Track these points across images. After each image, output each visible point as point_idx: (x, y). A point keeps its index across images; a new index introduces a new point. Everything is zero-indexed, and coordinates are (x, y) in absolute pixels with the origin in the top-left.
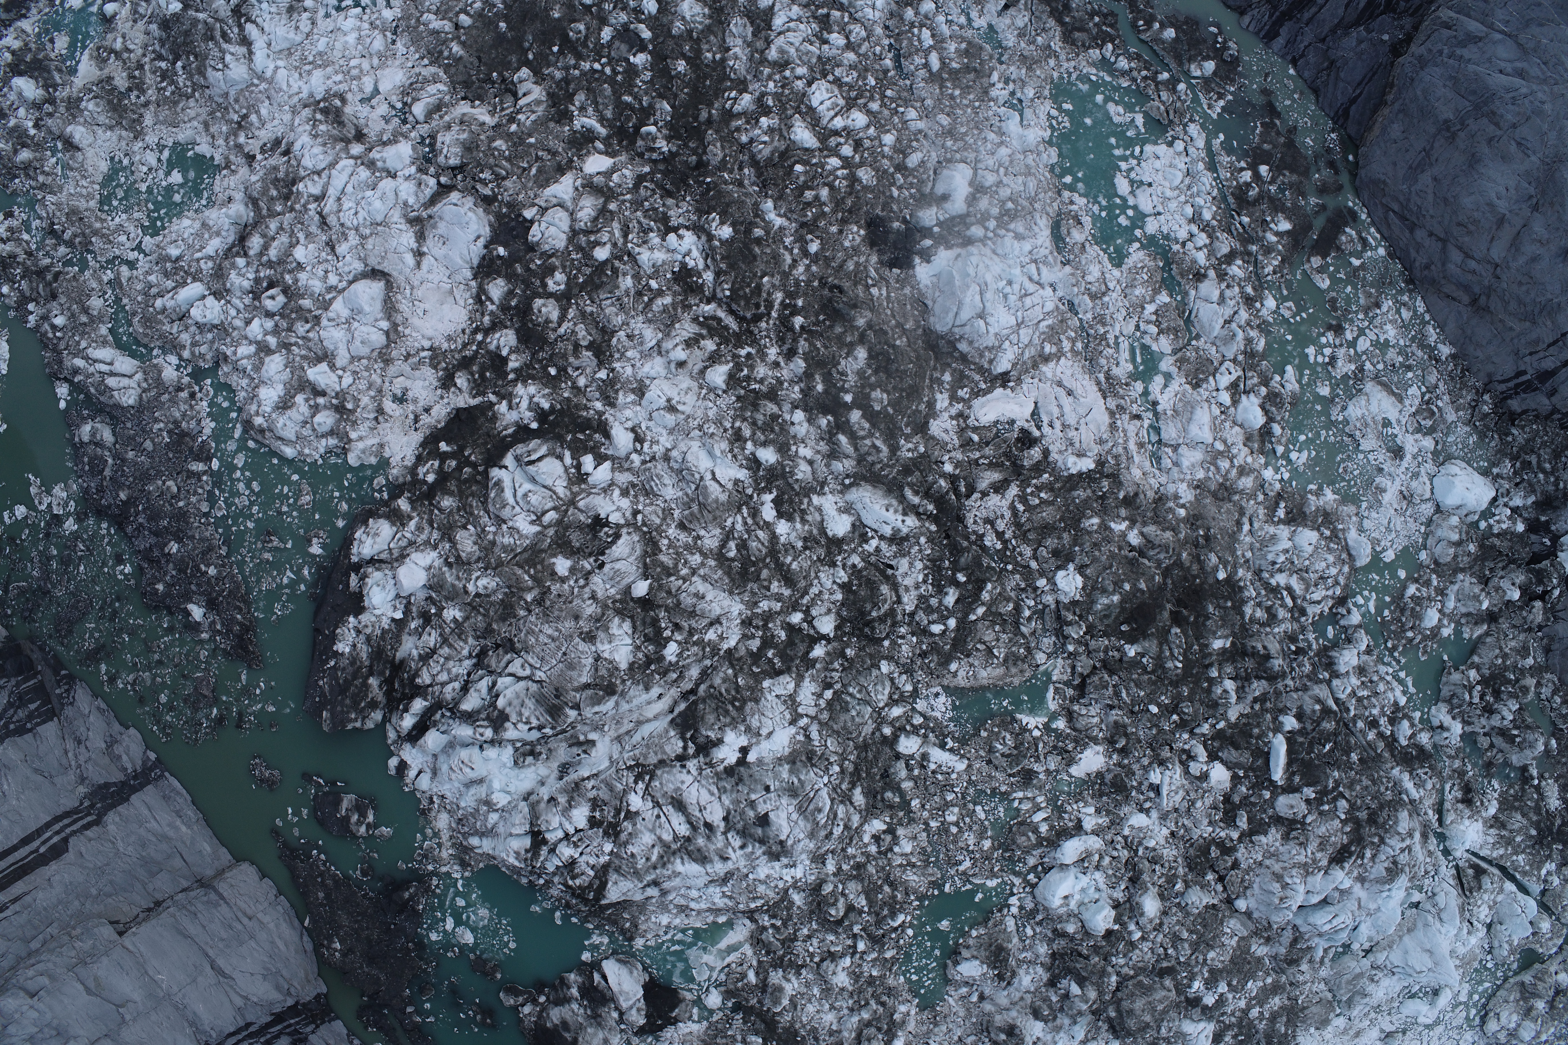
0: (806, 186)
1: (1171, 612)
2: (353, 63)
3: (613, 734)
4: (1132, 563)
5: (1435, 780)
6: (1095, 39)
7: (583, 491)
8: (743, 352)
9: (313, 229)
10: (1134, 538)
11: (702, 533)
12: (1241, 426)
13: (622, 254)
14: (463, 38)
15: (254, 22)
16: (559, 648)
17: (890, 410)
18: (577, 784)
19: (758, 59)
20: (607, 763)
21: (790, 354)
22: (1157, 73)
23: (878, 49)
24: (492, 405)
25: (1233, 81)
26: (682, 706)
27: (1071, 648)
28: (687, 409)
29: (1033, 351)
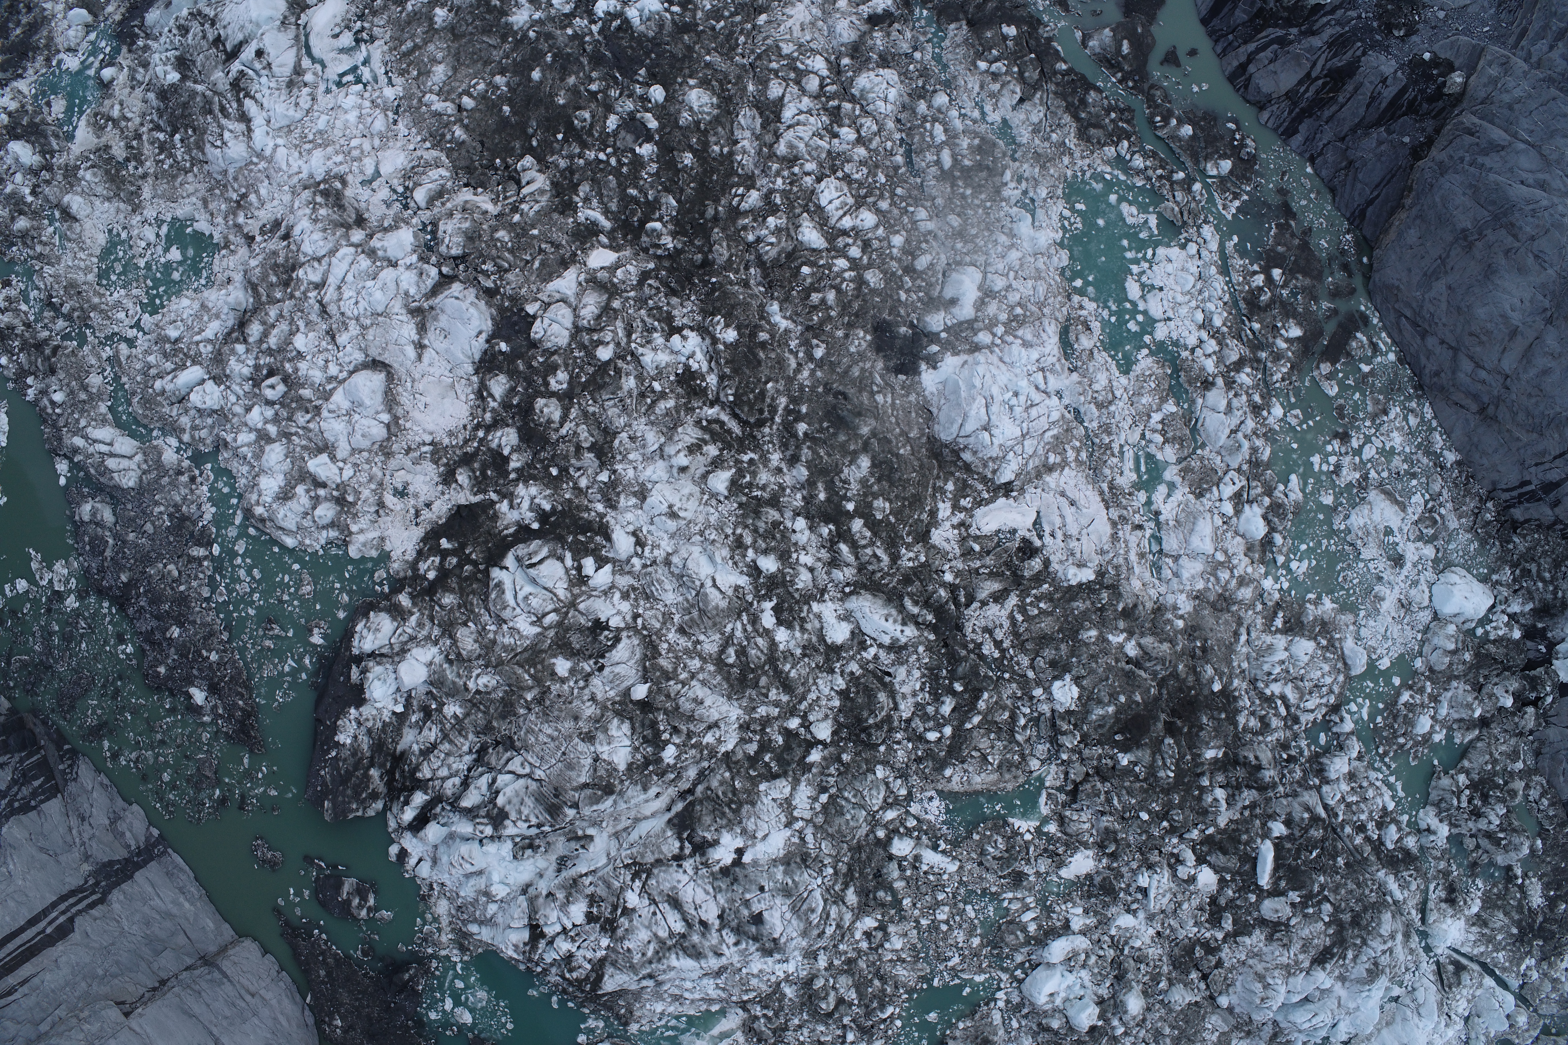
0: (813, 289)
1: (1165, 722)
2: (354, 143)
3: (610, 830)
4: (1129, 676)
5: (1419, 881)
6: (1111, 135)
7: (583, 593)
8: (746, 458)
9: (314, 317)
10: (1131, 650)
11: (702, 638)
12: (1243, 536)
13: (625, 353)
14: (466, 121)
15: (253, 98)
16: (558, 748)
17: (892, 519)
18: (575, 881)
19: (766, 154)
20: (604, 860)
21: (793, 461)
22: (1172, 172)
23: (889, 144)
24: (493, 503)
25: (1249, 180)
26: (679, 806)
27: (1065, 757)
28: (688, 515)
29: (1037, 462)
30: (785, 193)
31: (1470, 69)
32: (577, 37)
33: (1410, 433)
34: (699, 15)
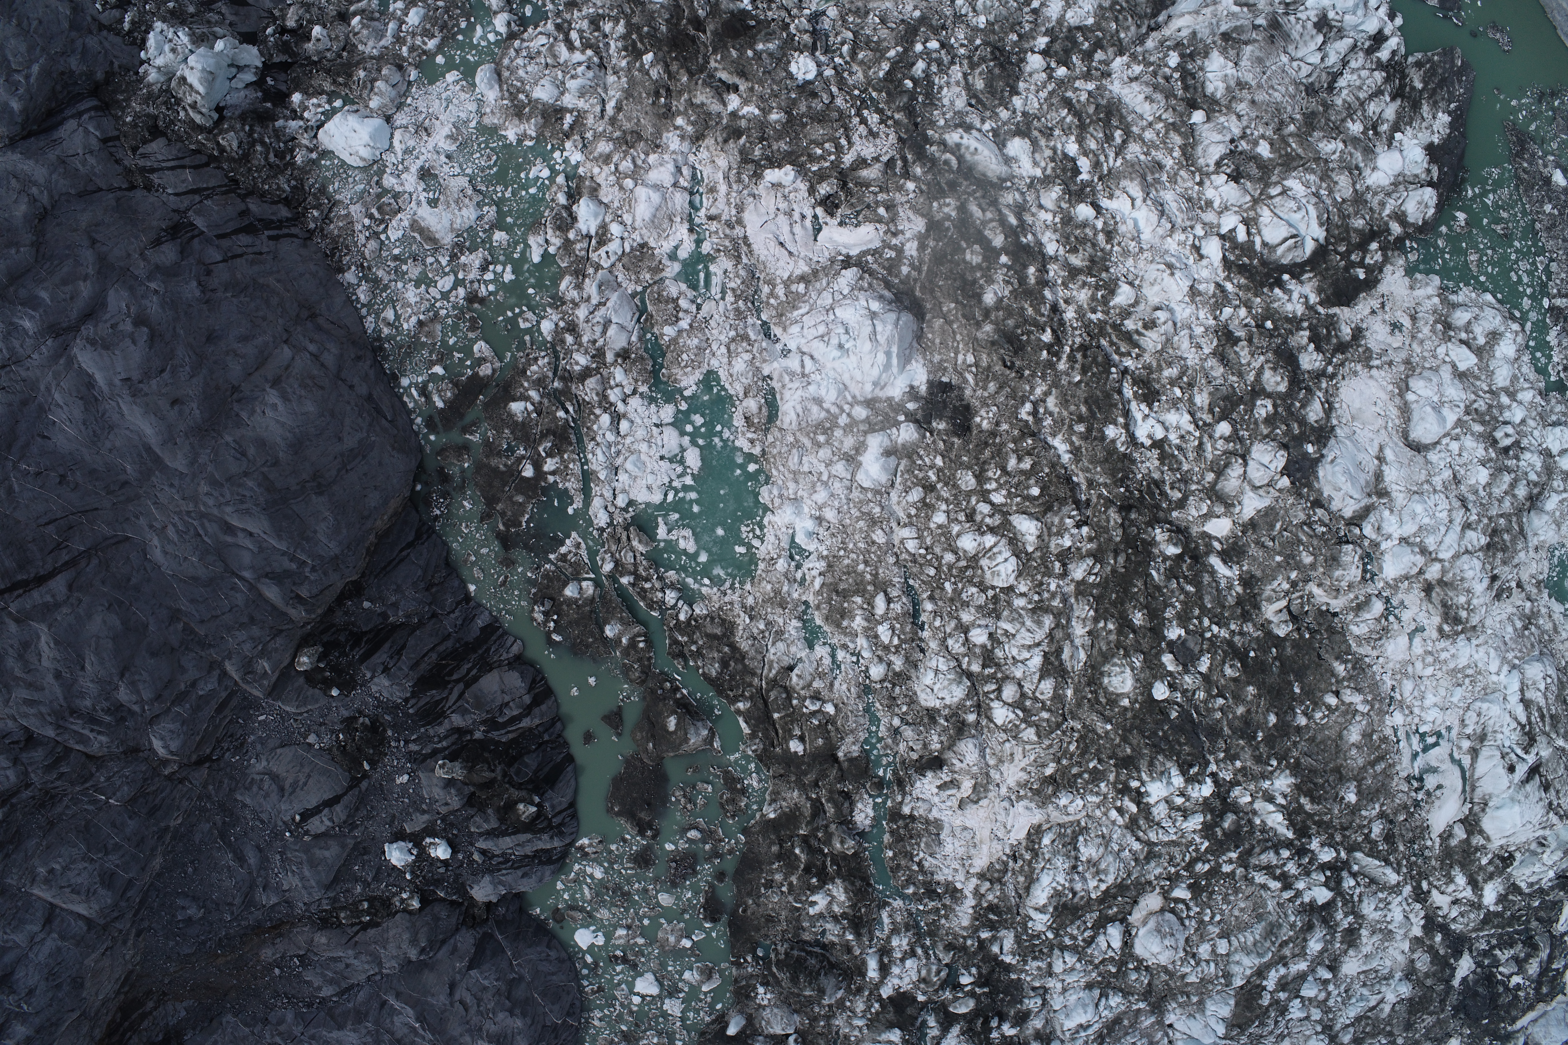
0: (1027, 474)
1: (704, 32)
2: (1429, 671)
6: (697, 627)
7: (1246, 211)
9: (1471, 497)
10: (734, 100)
11: (1142, 157)
12: (601, 202)
13: (1205, 428)
14: (1333, 681)
15: (1519, 723)
16: (1269, 78)
17: (964, 244)
19: (1063, 617)
21: (1054, 309)
22: (633, 585)
24: (1321, 303)
25: (546, 576)
26: (1161, 18)
28: (1154, 266)
29: (818, 285)
30: (1049, 573)
31: (287, 672)
32: (1232, 757)
33: (393, 302)
34: (1112, 777)
